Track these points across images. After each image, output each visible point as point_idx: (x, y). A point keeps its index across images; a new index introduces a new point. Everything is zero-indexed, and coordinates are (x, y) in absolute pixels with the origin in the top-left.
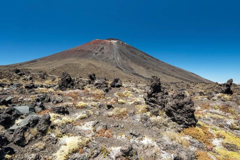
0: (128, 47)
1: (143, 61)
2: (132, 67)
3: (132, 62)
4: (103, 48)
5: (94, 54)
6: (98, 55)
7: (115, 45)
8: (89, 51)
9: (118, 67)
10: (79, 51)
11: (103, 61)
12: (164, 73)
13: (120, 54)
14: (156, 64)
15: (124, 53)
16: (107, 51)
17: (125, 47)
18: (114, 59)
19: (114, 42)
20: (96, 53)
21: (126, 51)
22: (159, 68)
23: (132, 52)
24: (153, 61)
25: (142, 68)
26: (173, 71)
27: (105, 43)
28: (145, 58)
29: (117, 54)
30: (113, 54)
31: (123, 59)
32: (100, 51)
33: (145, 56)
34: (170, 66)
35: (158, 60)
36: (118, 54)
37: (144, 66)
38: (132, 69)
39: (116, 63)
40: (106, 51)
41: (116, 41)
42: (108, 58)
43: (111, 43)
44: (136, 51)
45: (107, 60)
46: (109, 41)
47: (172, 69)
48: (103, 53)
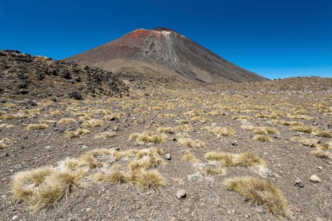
0: (186, 42)
1: (206, 62)
2: (194, 71)
3: (193, 64)
4: (153, 44)
5: (144, 54)
6: (149, 54)
7: (168, 38)
8: (135, 48)
9: (176, 71)
10: (122, 47)
11: (158, 62)
12: (231, 79)
13: (177, 54)
14: (222, 67)
15: (181, 52)
16: (159, 48)
17: (182, 42)
19: (166, 33)
20: (146, 52)
21: (184, 48)
22: (225, 72)
23: (191, 49)
24: (219, 63)
25: (205, 73)
26: (243, 76)
27: (154, 36)
28: (209, 59)
29: (172, 53)
30: (168, 53)
31: (181, 60)
32: (150, 49)
33: (209, 56)
34: (240, 69)
35: (224, 61)
36: (175, 53)
37: (207, 70)
38: (194, 74)
39: (173, 66)
40: (157, 48)
41: (169, 33)
42: (162, 59)
43: (162, 35)
44: (197, 48)
45: (161, 62)
46: (159, 32)
47: (242, 73)
48: (155, 51)
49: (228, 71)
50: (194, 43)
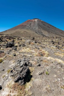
0: (42, 22)
2: (42, 32)
3: (43, 29)
4: (31, 24)
5: (27, 27)
6: (29, 27)
7: (37, 21)
8: (25, 25)
9: (36, 32)
10: (21, 26)
11: (30, 29)
12: (56, 34)
14: (54, 30)
15: (40, 25)
17: (41, 22)
18: (35, 28)
19: (36, 20)
21: (41, 24)
23: (43, 24)
25: (46, 32)
26: (62, 33)
27: (32, 21)
28: (49, 27)
30: (35, 26)
31: (39, 28)
32: (30, 25)
33: (50, 26)
34: (61, 31)
35: (55, 28)
36: (37, 26)
37: (47, 31)
38: (42, 33)
39: (35, 30)
40: (32, 25)
41: (37, 20)
42: (32, 28)
44: (46, 24)
46: (34, 20)
48: (31, 26)
49: (56, 31)
50: (45, 23)
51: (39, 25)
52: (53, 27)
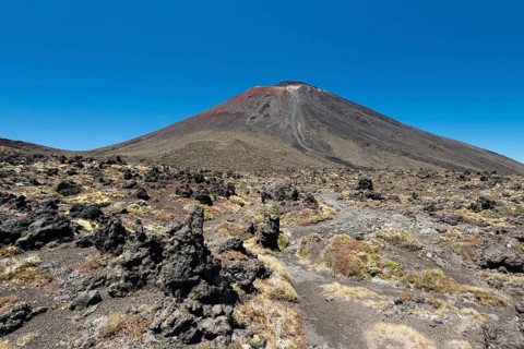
0: (324, 98)
1: (358, 127)
2: (330, 143)
3: (329, 131)
4: (267, 105)
5: (248, 120)
6: (256, 120)
7: (296, 95)
8: (238, 113)
9: (296, 146)
10: (219, 114)
11: (266, 132)
12: (405, 155)
13: (305, 116)
14: (389, 134)
15: (313, 113)
16: (275, 111)
17: (317, 98)
18: (290, 127)
19: (293, 88)
20: (253, 118)
21: (318, 106)
22: (395, 142)
23: (332, 108)
25: (352, 144)
26: (434, 148)
27: (273, 94)
28: (364, 122)
29: (297, 115)
30: (290, 117)
31: (311, 125)
32: (261, 112)
33: (365, 117)
34: (428, 136)
35: (395, 123)
36: (301, 116)
37: (357, 140)
38: (329, 148)
39: (293, 136)
40: (273, 110)
41: (298, 87)
42: (276, 126)
43: (285, 92)
44: (343, 105)
45: (274, 132)
46: (282, 88)
47: (431, 143)
48: (267, 116)
49: (401, 140)
50: (338, 99)
51: (308, 111)
52: (382, 117)
